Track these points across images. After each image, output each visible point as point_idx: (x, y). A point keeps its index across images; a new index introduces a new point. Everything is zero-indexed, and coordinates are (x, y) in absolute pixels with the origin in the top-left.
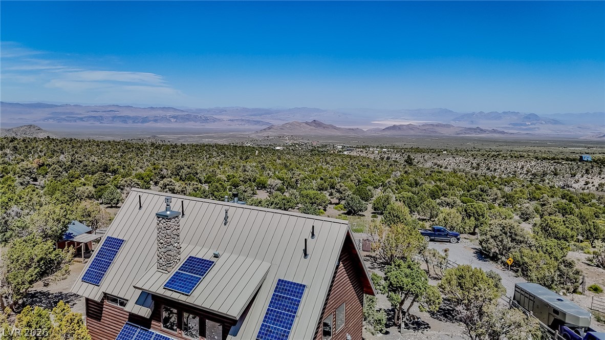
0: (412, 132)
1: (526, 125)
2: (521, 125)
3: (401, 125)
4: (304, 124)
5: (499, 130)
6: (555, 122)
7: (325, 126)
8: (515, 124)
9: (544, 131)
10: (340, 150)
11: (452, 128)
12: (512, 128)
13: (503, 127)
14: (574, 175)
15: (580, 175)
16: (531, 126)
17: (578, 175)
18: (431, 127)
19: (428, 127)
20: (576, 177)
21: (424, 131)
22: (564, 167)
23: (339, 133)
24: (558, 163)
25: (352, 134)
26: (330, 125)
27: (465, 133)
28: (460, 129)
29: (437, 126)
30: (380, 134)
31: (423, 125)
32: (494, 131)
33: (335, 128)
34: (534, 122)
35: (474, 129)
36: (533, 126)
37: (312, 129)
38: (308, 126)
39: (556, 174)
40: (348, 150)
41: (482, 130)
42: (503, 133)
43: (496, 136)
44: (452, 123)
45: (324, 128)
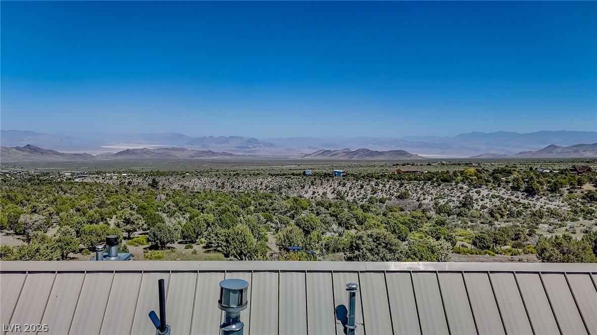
0: (147, 156)
1: (248, 148)
2: (246, 148)
3: (134, 150)
4: (14, 150)
5: (228, 152)
6: (271, 145)
7: (42, 151)
8: (239, 147)
9: (263, 153)
10: (69, 177)
11: (186, 151)
12: (238, 151)
13: (230, 150)
14: (303, 187)
15: (308, 187)
16: (253, 149)
17: (307, 187)
18: (166, 151)
19: (163, 151)
20: (305, 189)
21: (159, 155)
22: (293, 181)
23: (62, 159)
24: (289, 178)
25: (79, 160)
26: (50, 150)
27: (199, 156)
28: (194, 152)
29: (172, 149)
30: (113, 158)
31: (158, 149)
32: (224, 154)
33: (57, 153)
34: (255, 145)
35: (206, 152)
36: (255, 149)
37: (26, 155)
38: (20, 152)
39: (289, 188)
40: (80, 177)
41: (213, 153)
42: (231, 155)
43: (227, 158)
44: (186, 147)
45: (42, 153)
